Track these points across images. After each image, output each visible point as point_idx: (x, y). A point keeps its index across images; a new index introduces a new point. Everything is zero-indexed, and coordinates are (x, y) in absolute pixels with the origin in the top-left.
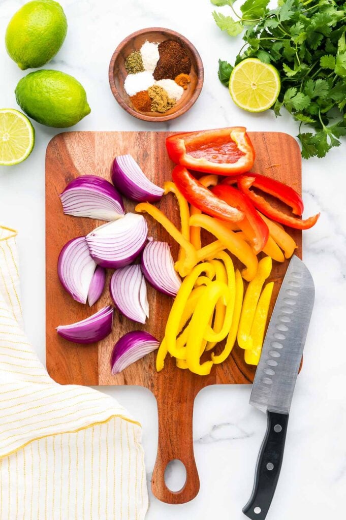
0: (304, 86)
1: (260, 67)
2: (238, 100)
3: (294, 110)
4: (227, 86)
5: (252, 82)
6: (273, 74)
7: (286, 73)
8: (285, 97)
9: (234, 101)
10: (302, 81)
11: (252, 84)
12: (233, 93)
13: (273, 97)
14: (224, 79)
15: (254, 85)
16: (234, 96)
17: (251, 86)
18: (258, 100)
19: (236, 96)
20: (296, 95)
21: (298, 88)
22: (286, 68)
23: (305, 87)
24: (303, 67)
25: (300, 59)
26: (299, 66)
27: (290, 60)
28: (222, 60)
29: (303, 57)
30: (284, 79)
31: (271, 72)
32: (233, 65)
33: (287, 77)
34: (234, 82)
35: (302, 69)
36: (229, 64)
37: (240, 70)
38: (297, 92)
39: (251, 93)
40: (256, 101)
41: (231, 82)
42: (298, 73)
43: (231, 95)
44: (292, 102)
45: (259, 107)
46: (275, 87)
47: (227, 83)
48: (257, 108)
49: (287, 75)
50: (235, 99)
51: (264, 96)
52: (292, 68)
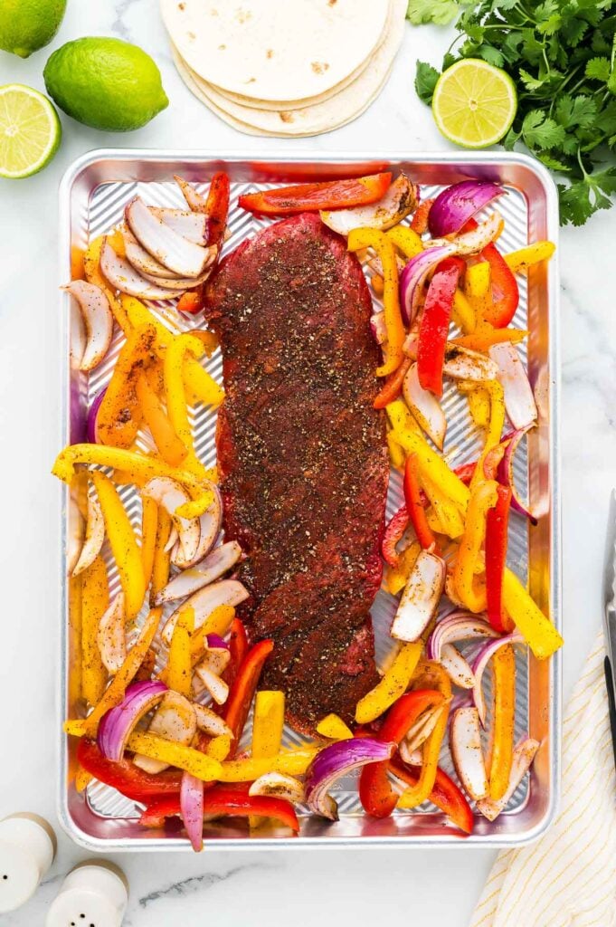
0: (555, 108)
1: (484, 72)
2: (446, 126)
3: (537, 147)
4: (430, 104)
5: (471, 99)
6: (505, 86)
7: (526, 84)
8: (525, 125)
9: (440, 129)
10: (553, 100)
11: (470, 102)
12: (438, 115)
13: (502, 124)
14: (425, 92)
15: (474, 103)
16: (440, 118)
17: (468, 104)
18: (479, 128)
19: (444, 120)
20: (543, 122)
21: (547, 111)
22: (525, 77)
23: (558, 109)
24: (554, 74)
25: (549, 61)
26: (547, 72)
27: (533, 62)
28: (422, 61)
29: (554, 58)
30: (525, 95)
31: (502, 82)
32: (439, 70)
33: (528, 91)
34: (442, 97)
35: (551, 78)
36: (433, 68)
37: (452, 77)
38: (545, 118)
39: (467, 116)
40: (476, 130)
41: (436, 98)
42: (545, 84)
43: (435, 118)
44: (536, 134)
45: (481, 140)
46: (508, 108)
47: (429, 99)
48: (477, 141)
49: (527, 87)
50: (442, 126)
51: (489, 121)
52: (536, 77)
